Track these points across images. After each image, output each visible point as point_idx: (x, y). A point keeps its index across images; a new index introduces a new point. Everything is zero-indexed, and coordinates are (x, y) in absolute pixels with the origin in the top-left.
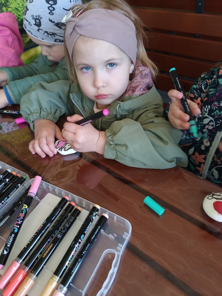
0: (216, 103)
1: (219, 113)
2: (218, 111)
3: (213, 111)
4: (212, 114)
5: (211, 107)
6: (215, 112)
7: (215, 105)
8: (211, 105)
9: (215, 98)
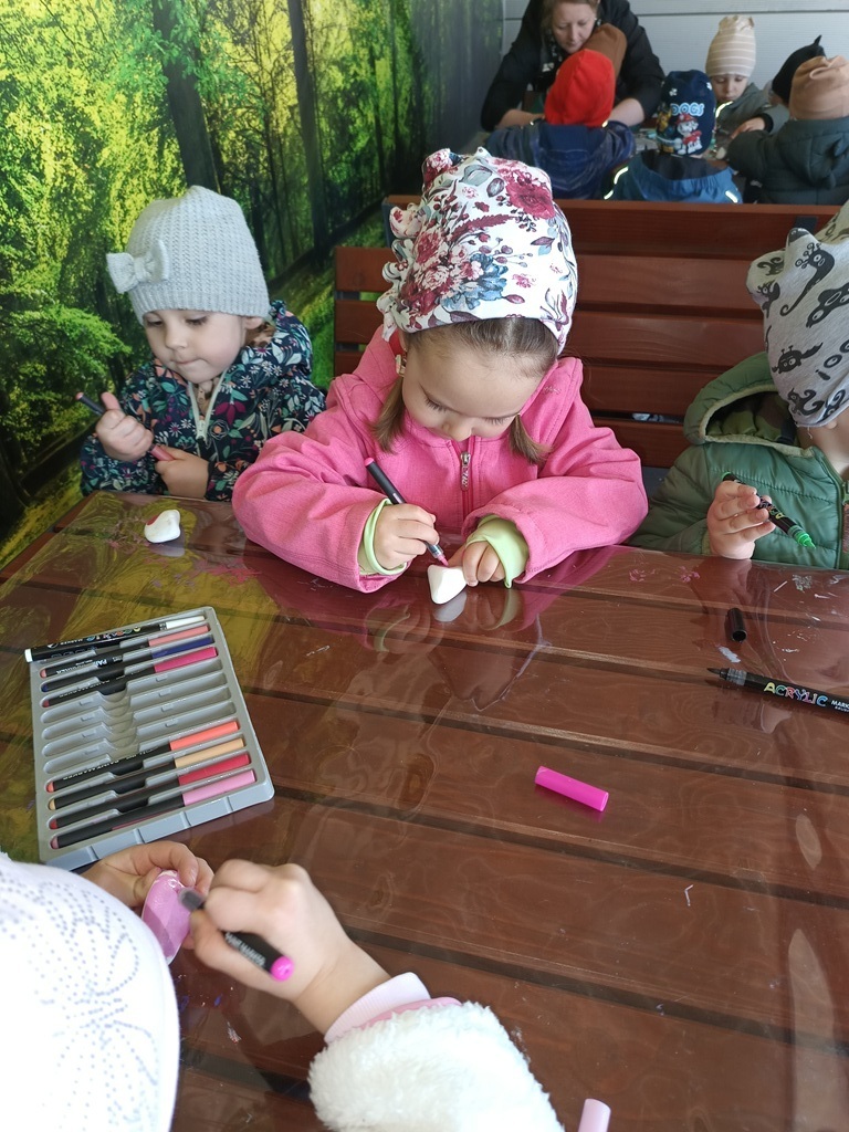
0: (175, 425)
1: (187, 441)
2: (183, 438)
3: (177, 440)
4: (177, 444)
5: (170, 434)
6: (180, 441)
7: (175, 429)
8: (168, 431)
9: (169, 417)
